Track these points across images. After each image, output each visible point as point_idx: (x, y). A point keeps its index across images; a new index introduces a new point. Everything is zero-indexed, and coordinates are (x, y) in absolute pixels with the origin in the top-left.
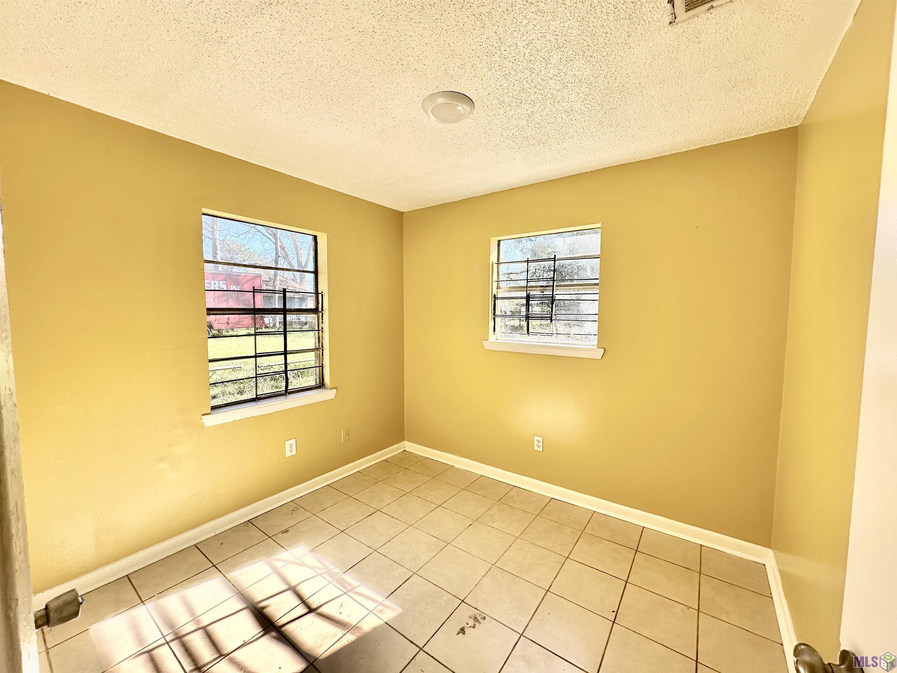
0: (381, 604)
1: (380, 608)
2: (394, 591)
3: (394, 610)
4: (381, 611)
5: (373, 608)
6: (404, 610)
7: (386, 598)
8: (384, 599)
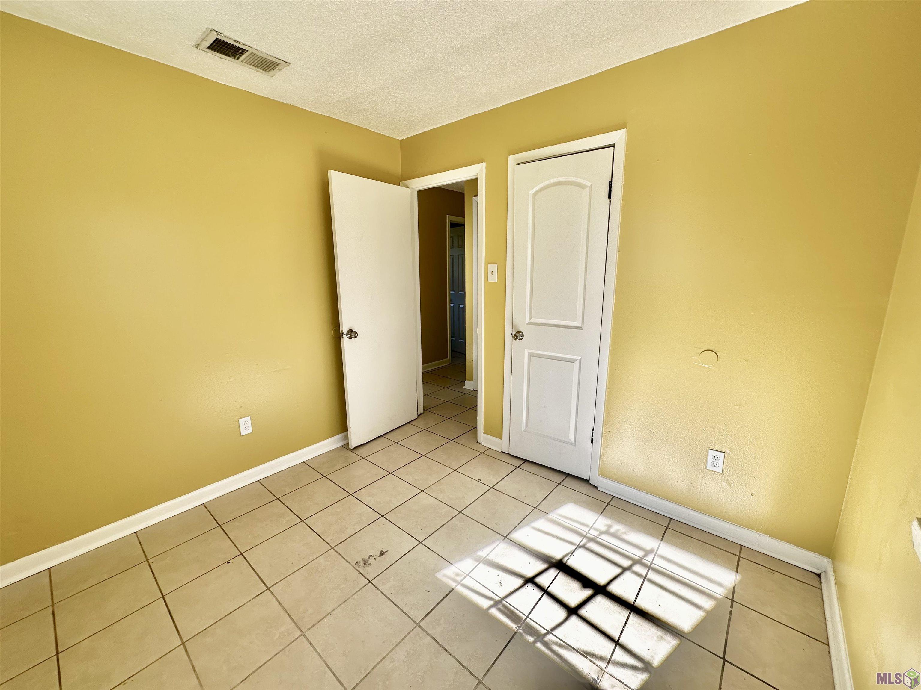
0: (459, 583)
1: (459, 579)
2: (444, 598)
3: (445, 576)
4: (457, 575)
5: (466, 578)
6: (434, 575)
7: (453, 589)
8: (456, 588)
